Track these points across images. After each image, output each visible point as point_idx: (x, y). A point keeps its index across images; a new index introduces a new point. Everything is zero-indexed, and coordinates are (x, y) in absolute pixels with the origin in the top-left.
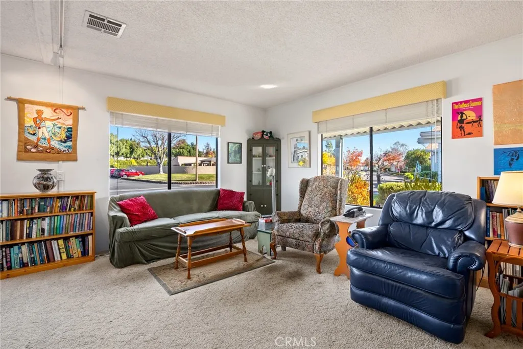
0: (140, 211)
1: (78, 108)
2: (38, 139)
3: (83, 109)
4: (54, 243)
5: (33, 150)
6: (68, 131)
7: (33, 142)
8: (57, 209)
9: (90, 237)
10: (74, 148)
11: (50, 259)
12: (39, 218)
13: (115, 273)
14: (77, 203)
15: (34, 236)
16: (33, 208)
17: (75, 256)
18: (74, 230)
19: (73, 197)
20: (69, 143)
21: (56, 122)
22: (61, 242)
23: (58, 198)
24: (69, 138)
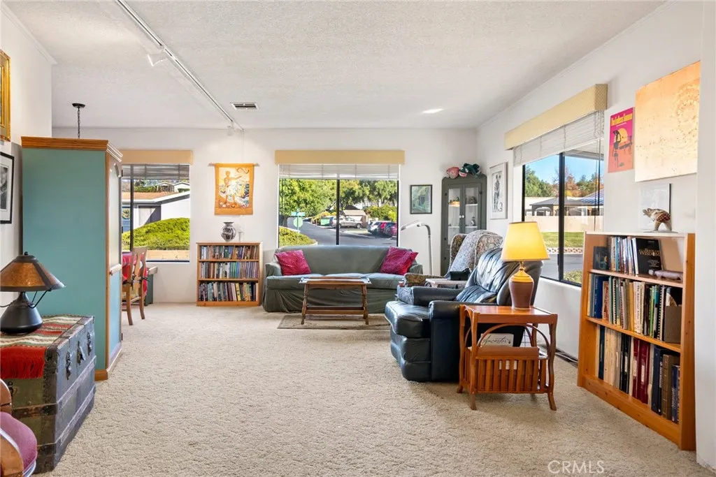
0: (293, 264)
1: (254, 166)
2: (227, 196)
3: (257, 165)
4: (233, 284)
5: (224, 206)
6: (247, 187)
7: (223, 199)
8: (236, 257)
9: (257, 284)
10: (250, 203)
11: (230, 298)
12: (224, 262)
13: (263, 313)
14: (249, 252)
15: (221, 277)
16: (221, 254)
17: (247, 299)
18: (246, 276)
19: (246, 246)
20: (247, 199)
21: (238, 180)
22: (237, 285)
23: (237, 246)
24: (247, 193)
